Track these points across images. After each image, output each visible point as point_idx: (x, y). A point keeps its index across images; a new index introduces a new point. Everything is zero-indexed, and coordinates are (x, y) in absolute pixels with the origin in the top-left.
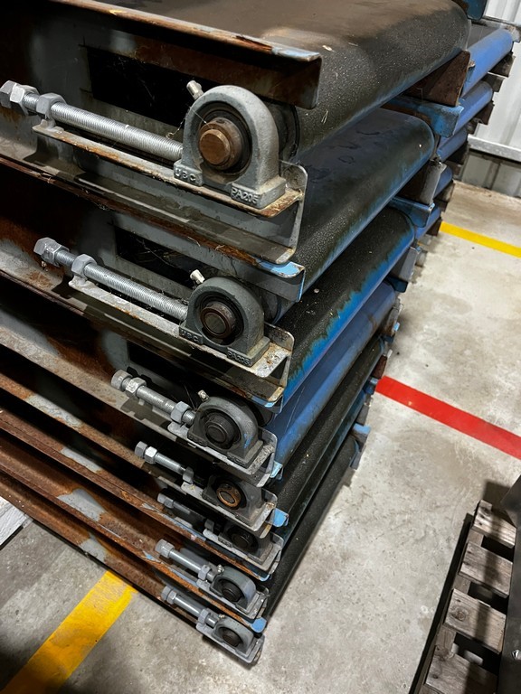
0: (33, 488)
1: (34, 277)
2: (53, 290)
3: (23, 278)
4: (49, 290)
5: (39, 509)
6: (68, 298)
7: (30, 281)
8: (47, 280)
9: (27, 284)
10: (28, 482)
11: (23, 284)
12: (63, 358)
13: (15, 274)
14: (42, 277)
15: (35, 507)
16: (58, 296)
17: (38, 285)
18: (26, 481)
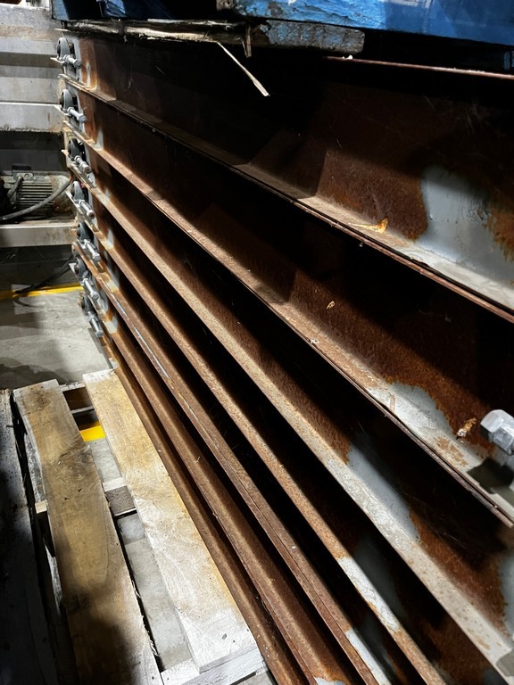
0: (293, 650)
1: (443, 444)
2: (469, 473)
3: (429, 442)
4: (464, 470)
5: (283, 670)
6: (491, 492)
7: (439, 450)
8: (460, 455)
9: (434, 451)
10: (289, 639)
11: (427, 450)
12: (422, 546)
13: (420, 434)
14: (452, 448)
15: (281, 665)
16: (476, 484)
17: (449, 458)
18: (288, 637)
